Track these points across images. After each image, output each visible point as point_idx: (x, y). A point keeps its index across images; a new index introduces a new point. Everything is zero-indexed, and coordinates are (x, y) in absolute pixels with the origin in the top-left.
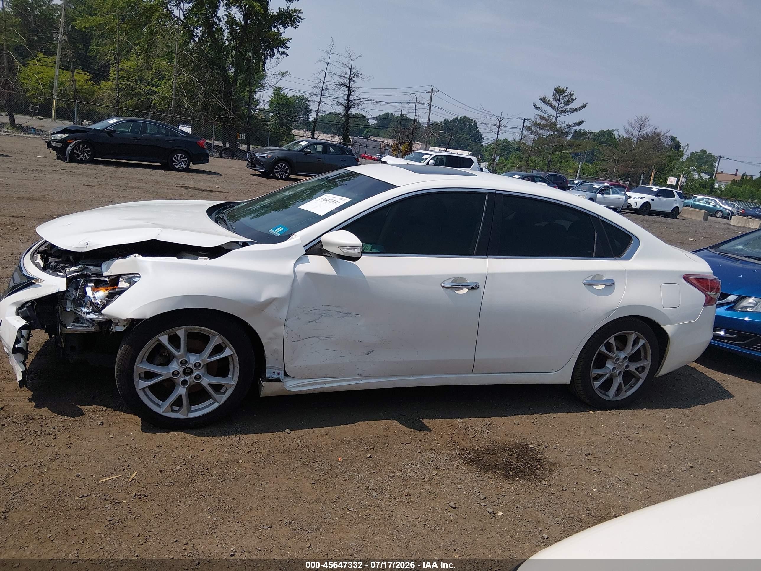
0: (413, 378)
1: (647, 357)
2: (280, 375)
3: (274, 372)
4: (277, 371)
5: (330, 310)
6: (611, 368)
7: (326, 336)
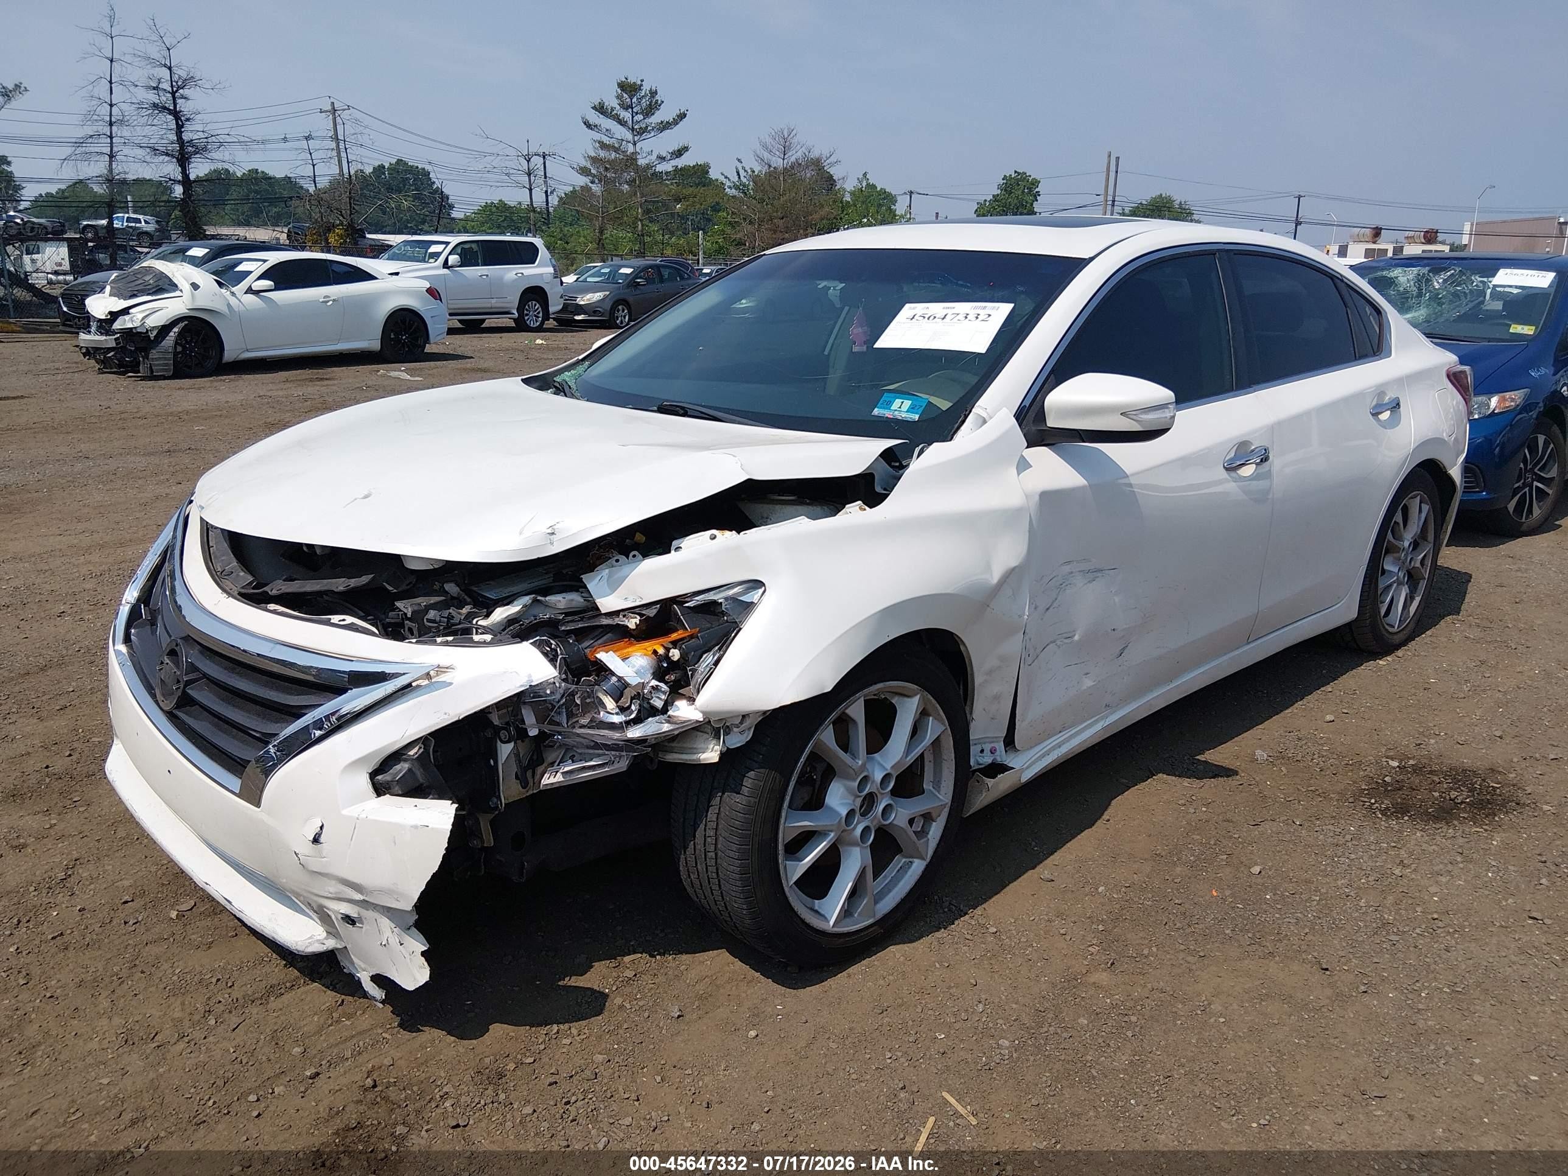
0: (1172, 685)
1: (1427, 536)
2: (998, 753)
3: (982, 751)
4: (987, 747)
5: (1072, 573)
6: (1396, 570)
7: (1065, 635)
